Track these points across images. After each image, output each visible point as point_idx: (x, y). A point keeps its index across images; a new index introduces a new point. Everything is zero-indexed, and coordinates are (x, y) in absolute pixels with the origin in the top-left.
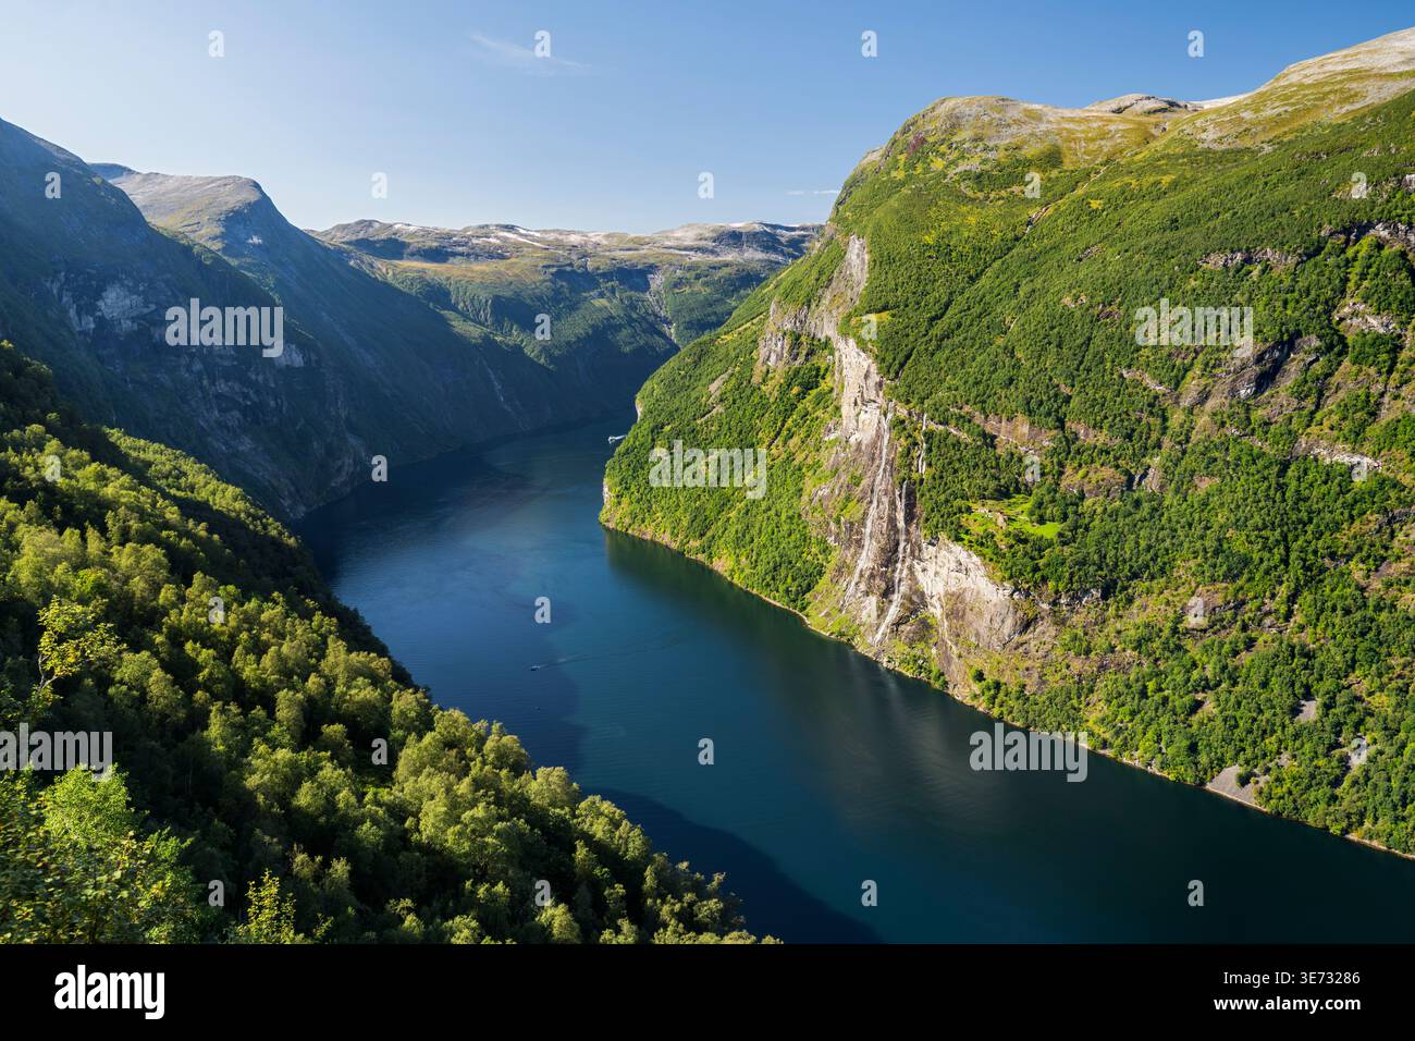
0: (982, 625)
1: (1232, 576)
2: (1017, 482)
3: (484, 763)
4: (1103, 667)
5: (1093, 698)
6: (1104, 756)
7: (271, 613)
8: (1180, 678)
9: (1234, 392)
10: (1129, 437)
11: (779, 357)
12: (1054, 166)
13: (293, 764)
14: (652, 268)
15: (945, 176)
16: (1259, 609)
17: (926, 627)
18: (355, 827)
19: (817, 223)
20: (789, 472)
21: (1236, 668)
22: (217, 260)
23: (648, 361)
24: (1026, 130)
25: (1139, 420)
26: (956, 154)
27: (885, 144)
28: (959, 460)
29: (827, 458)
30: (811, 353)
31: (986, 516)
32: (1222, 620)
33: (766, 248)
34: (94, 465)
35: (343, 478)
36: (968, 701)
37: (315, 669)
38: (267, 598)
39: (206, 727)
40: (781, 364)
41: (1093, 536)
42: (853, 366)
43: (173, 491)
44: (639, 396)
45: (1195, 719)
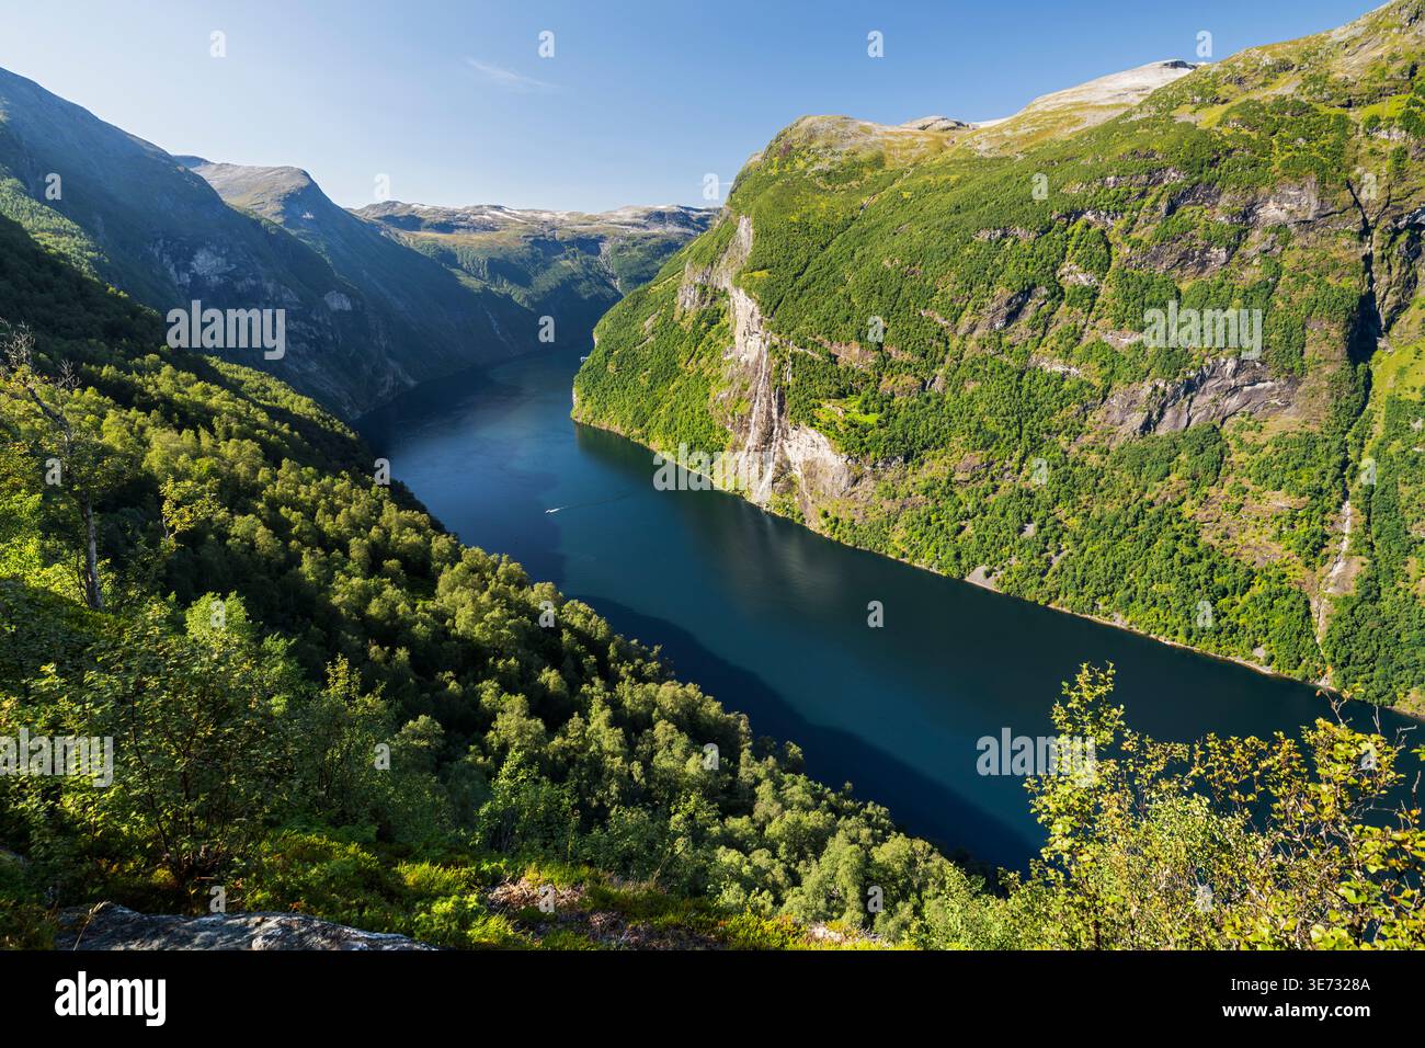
0: (827, 482)
1: (985, 446)
2: (851, 386)
3: (498, 582)
4: (903, 507)
5: (897, 526)
6: (903, 562)
7: (341, 486)
8: (951, 512)
9: (992, 325)
10: (924, 356)
11: (693, 302)
12: (879, 167)
13: (364, 588)
14: (602, 238)
15: (806, 173)
16: (1002, 467)
17: (791, 483)
18: (411, 627)
19: (717, 206)
20: (700, 382)
21: (986, 505)
22: (280, 230)
23: (601, 305)
24: (861, 141)
25: (931, 344)
26: (813, 157)
27: (764, 148)
28: (814, 373)
29: (726, 373)
30: (713, 299)
31: (831, 410)
32: (978, 475)
33: (682, 224)
34: (200, 384)
35: (387, 390)
36: (818, 531)
37: (376, 523)
38: (337, 476)
39: (300, 565)
40: (693, 307)
41: (899, 422)
42: (743, 308)
43: (262, 402)
44: (595, 330)
45: (960, 537)
